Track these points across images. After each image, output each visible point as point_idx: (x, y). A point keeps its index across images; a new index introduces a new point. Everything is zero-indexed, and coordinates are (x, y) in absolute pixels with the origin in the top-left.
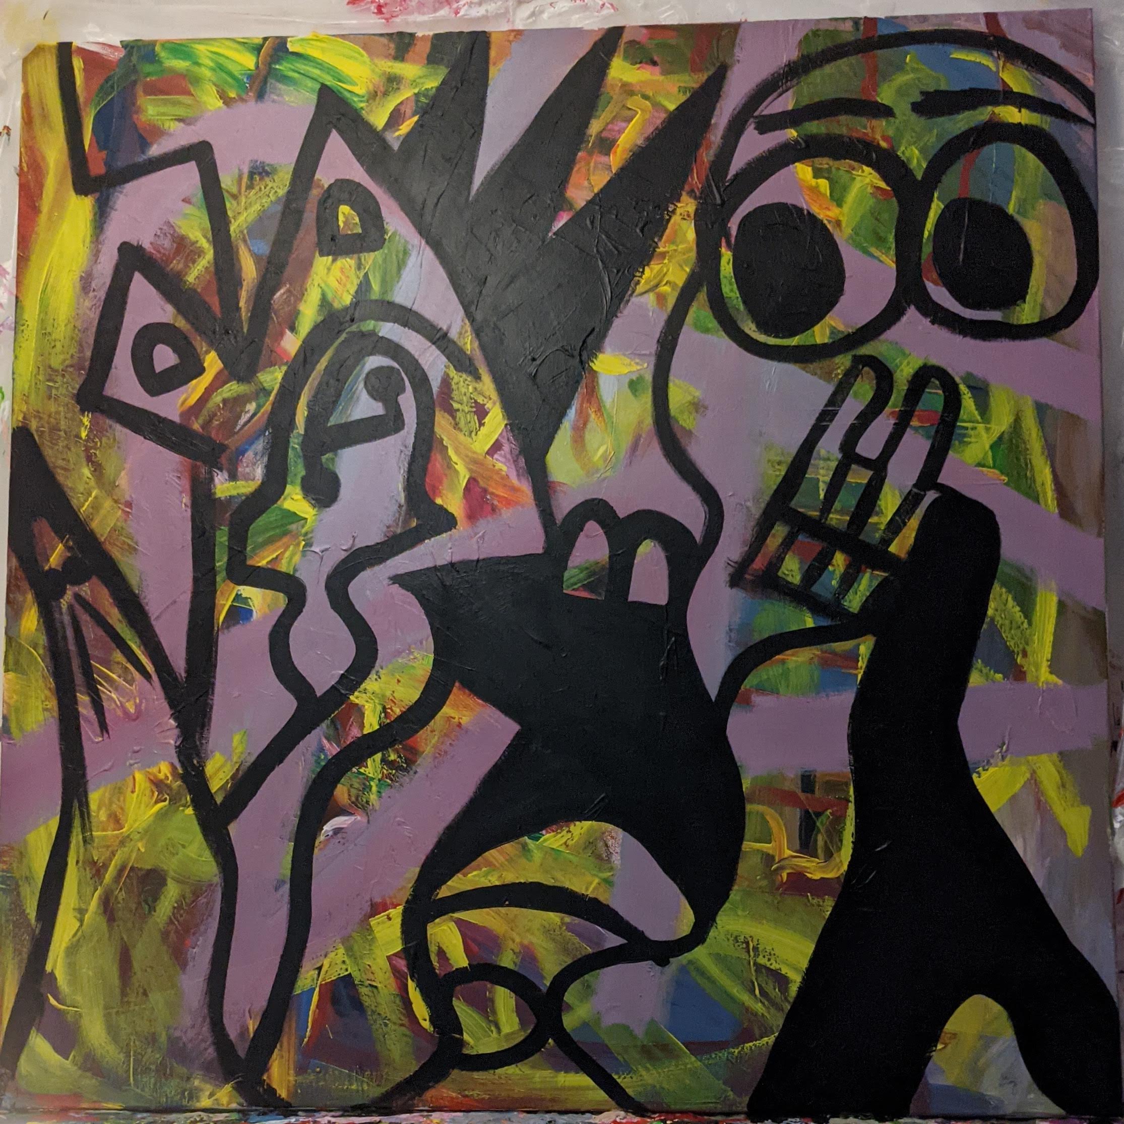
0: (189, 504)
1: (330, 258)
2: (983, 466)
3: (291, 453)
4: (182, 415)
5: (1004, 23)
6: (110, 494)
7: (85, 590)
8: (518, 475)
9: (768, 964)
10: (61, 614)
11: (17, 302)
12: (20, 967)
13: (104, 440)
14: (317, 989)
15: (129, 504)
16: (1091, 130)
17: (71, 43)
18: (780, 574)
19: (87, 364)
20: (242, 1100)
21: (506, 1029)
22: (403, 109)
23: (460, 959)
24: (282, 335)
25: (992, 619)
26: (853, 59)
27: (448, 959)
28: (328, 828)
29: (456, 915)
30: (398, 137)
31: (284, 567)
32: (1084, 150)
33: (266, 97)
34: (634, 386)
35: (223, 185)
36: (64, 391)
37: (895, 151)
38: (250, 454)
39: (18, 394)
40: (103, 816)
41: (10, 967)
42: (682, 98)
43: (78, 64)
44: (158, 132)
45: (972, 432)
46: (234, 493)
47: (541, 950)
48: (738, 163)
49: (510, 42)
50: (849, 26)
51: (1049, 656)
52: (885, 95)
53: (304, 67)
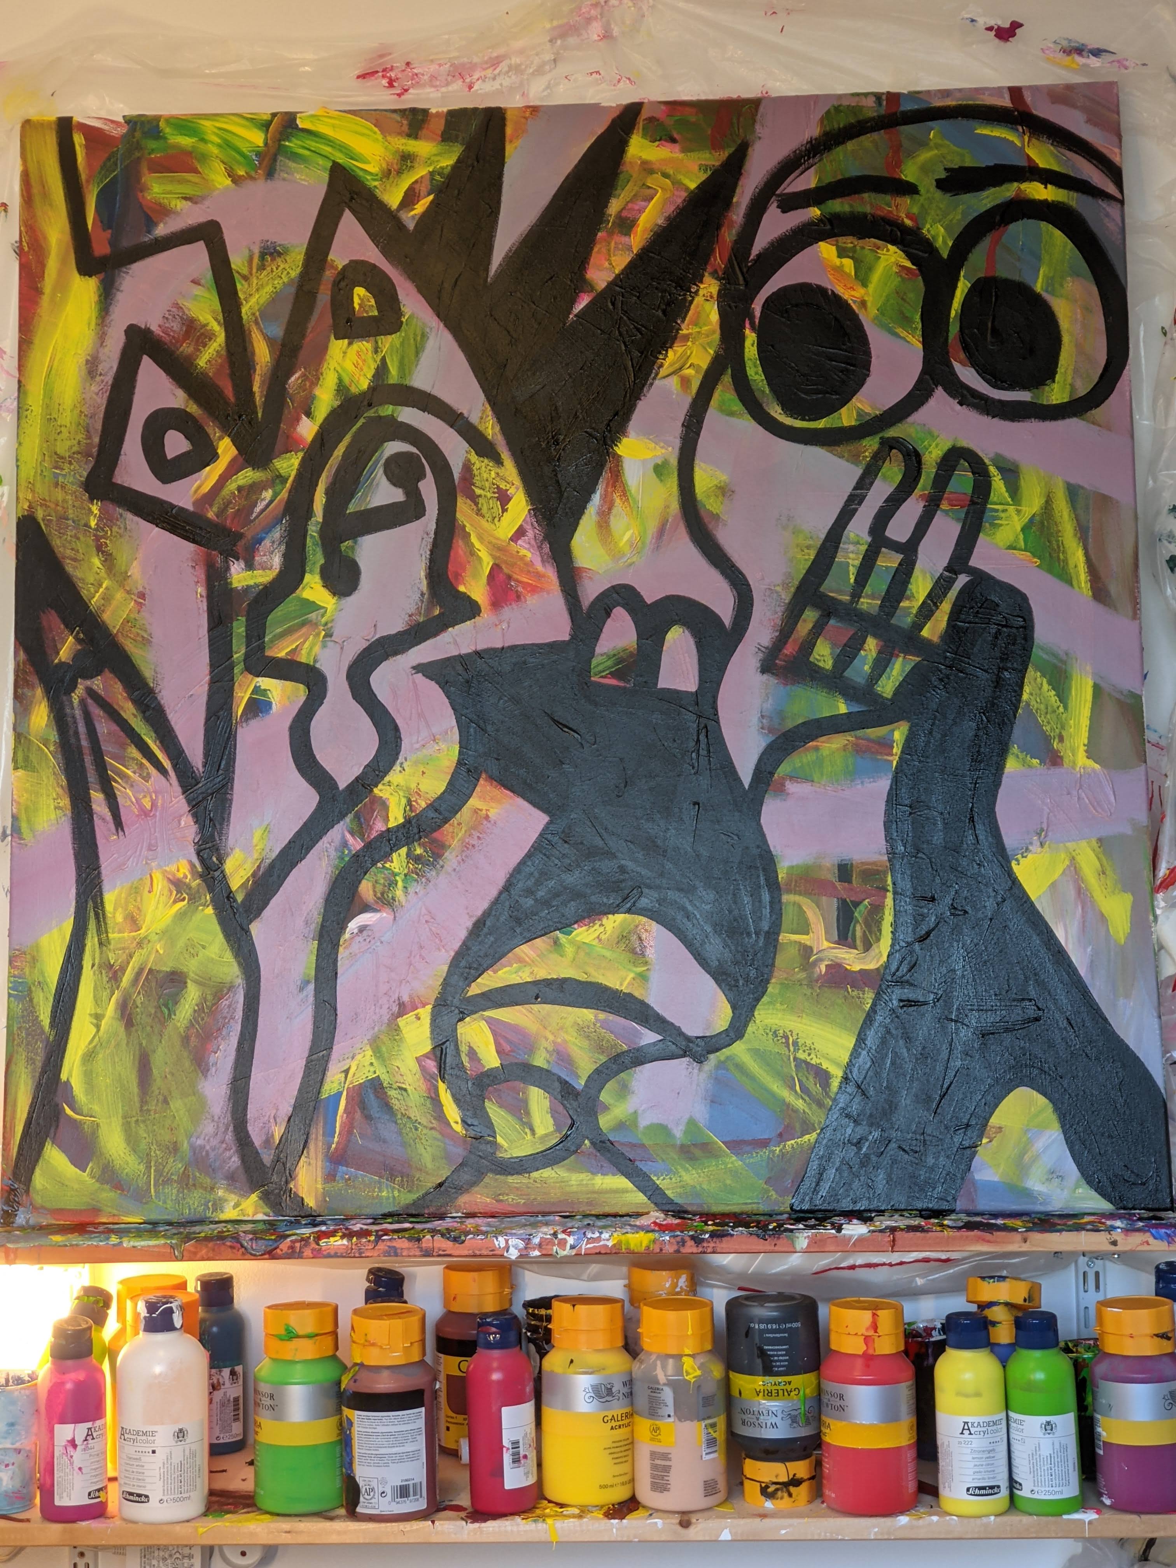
0: (204, 594)
1: (346, 341)
2: (1015, 548)
3: (309, 542)
4: (195, 503)
5: (1028, 98)
6: (121, 584)
7: (97, 683)
8: (543, 561)
9: (808, 1059)
10: (73, 708)
11: (19, 387)
12: (33, 1077)
13: (115, 529)
14: (345, 1093)
15: (142, 595)
16: (1119, 205)
17: (71, 118)
18: (811, 659)
19: (95, 451)
20: (268, 1210)
21: (540, 1131)
22: (417, 186)
23: (491, 1060)
24: (298, 420)
25: (1028, 704)
26: (875, 136)
27: (479, 1060)
28: (353, 925)
29: (487, 1013)
30: (413, 217)
31: (304, 657)
32: (1111, 226)
33: (276, 176)
34: (659, 470)
35: (233, 266)
36: (71, 479)
37: (919, 229)
38: (267, 543)
39: (23, 483)
40: (119, 918)
41: (23, 1076)
42: (703, 177)
43: (78, 140)
44: (164, 212)
45: (1003, 515)
46: (251, 582)
47: (576, 1048)
48: (761, 242)
49: (526, 118)
50: (871, 102)
51: (1086, 742)
52: (909, 173)
53: (313, 144)
